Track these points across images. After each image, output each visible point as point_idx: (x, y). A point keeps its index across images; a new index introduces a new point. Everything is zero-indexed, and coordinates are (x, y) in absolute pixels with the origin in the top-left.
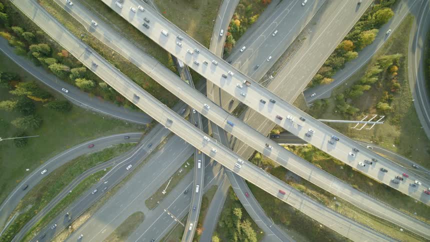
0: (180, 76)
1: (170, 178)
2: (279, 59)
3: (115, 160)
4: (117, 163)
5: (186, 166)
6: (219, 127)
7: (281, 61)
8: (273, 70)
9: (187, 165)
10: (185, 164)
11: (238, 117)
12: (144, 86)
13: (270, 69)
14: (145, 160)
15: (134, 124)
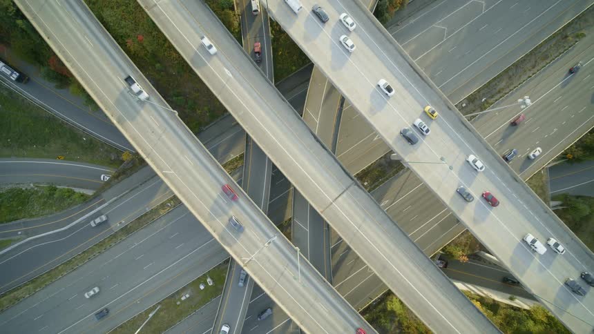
0: (240, 41)
1: (154, 307)
2: (506, 71)
3: (25, 224)
4: (27, 234)
5: (202, 287)
6: (313, 211)
7: (510, 77)
8: (484, 95)
9: (205, 283)
10: (202, 280)
11: (371, 190)
12: (129, 42)
13: (479, 91)
14: (101, 245)
15: (104, 144)
